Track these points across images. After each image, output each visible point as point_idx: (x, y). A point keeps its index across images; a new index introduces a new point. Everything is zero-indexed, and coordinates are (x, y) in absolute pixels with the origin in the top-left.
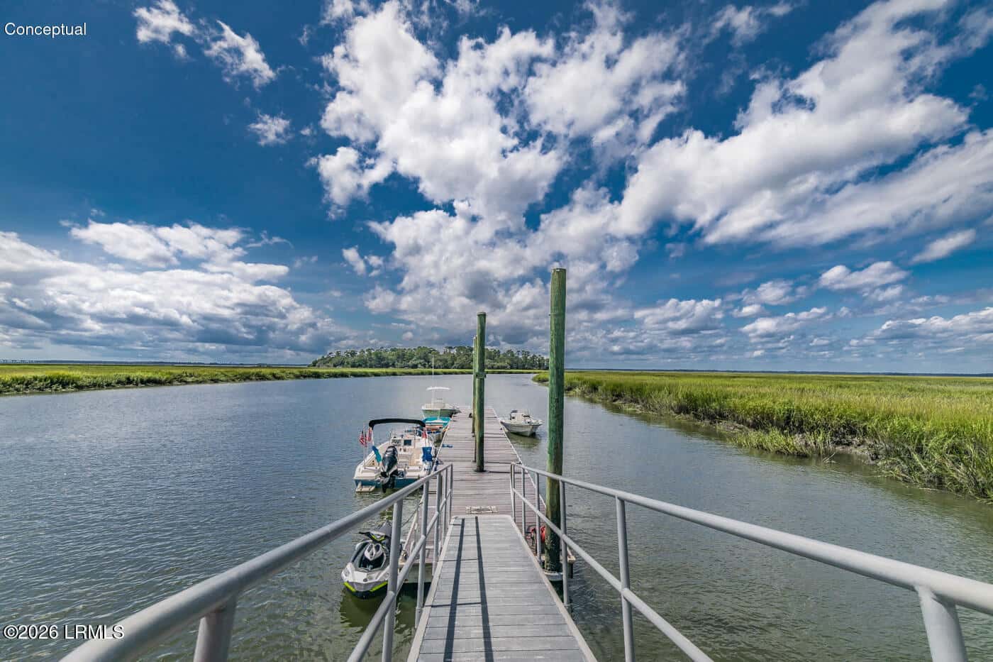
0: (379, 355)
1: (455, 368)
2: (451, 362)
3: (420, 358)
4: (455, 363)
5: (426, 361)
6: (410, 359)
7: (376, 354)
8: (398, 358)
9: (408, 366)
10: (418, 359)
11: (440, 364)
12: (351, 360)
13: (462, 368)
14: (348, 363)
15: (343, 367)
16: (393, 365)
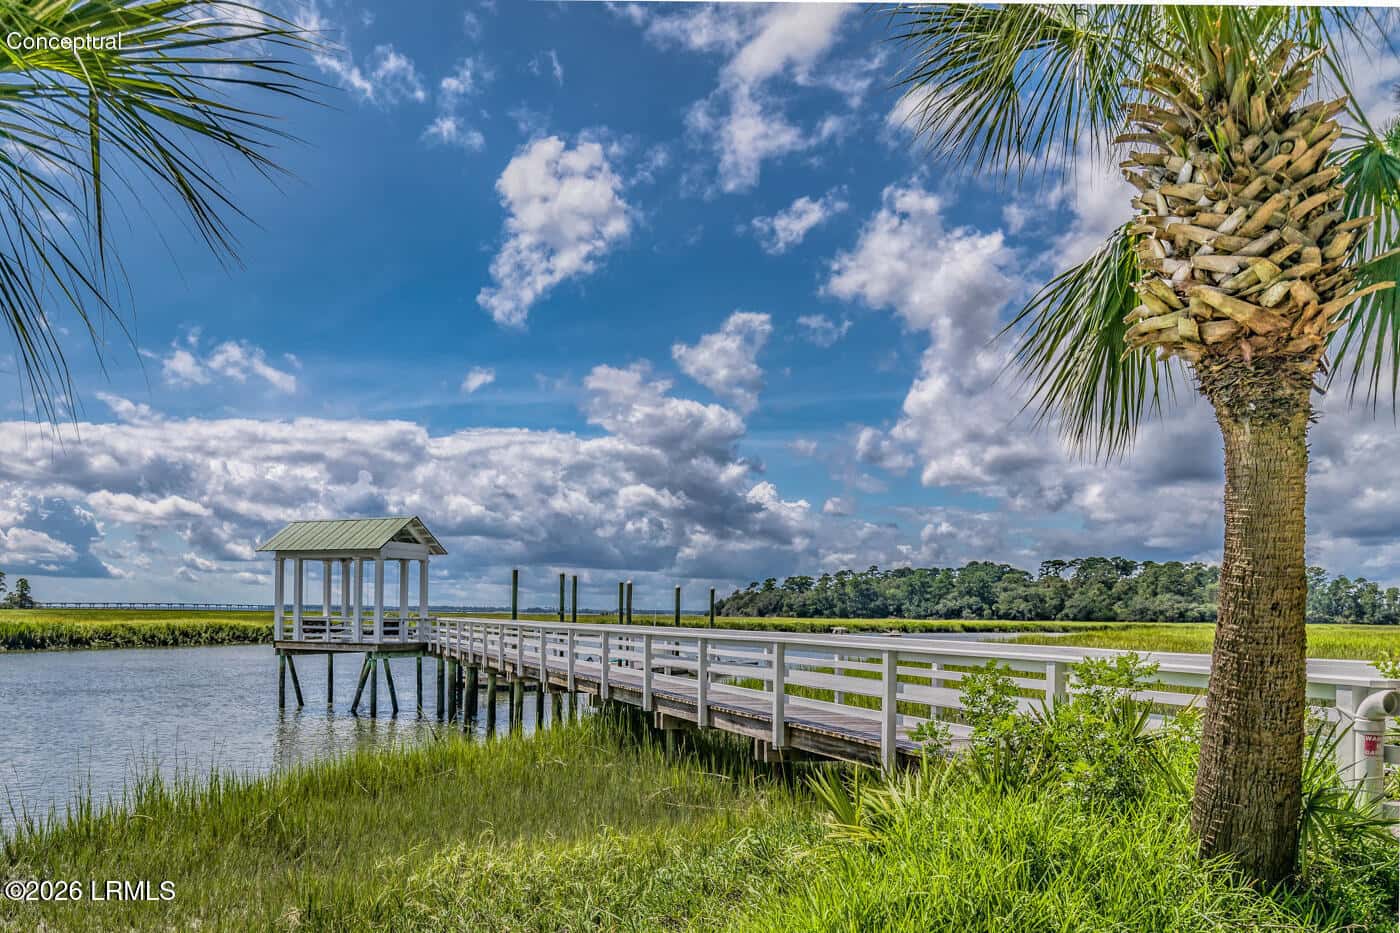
0: (864, 586)
1: (1067, 617)
2: (1055, 602)
3: (969, 593)
4: (1068, 603)
5: (984, 599)
6: (941, 597)
7: (856, 585)
8: (912, 592)
9: (938, 615)
10: (961, 595)
11: (1023, 606)
12: (796, 599)
13: (1088, 618)
14: (790, 607)
15: (778, 616)
16: (899, 613)
